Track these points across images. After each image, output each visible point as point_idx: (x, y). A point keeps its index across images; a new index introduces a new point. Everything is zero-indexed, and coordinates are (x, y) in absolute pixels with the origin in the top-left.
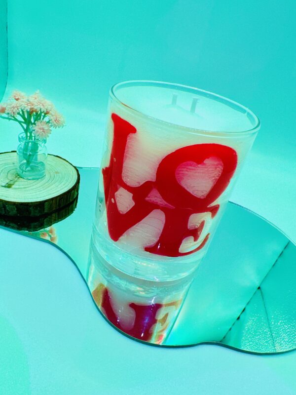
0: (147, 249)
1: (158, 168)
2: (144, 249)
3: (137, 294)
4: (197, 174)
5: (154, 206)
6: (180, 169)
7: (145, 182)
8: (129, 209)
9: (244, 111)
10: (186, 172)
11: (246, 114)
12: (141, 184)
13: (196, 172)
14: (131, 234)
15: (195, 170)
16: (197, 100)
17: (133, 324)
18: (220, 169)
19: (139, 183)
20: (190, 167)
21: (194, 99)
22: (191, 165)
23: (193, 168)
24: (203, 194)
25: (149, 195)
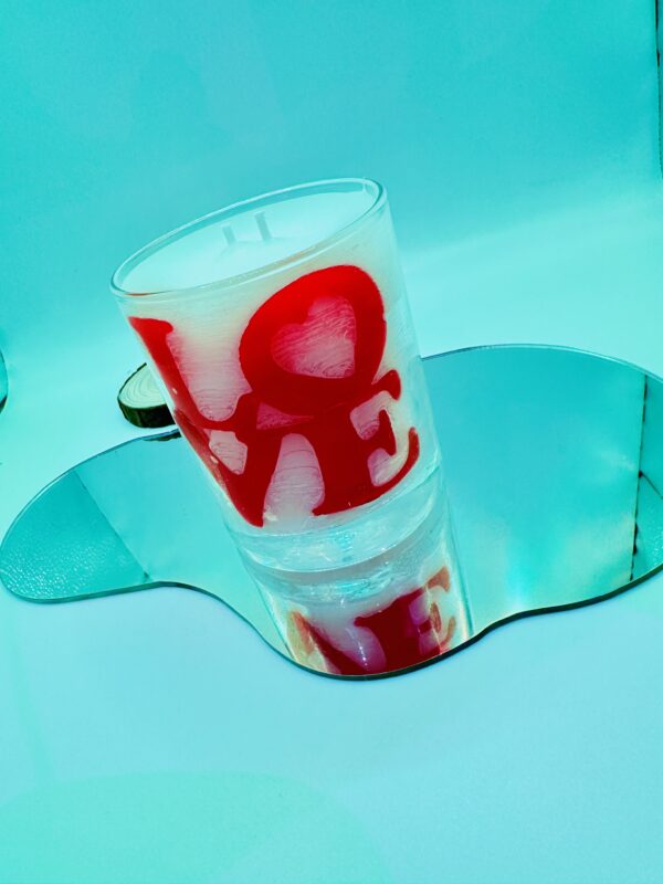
0: (318, 511)
1: (242, 366)
2: (312, 516)
3: (358, 595)
4: (311, 341)
5: (280, 433)
6: (277, 349)
7: (237, 402)
8: (245, 460)
9: (358, 187)
10: (291, 348)
11: (364, 190)
12: (235, 407)
13: (307, 339)
14: (276, 500)
15: (301, 336)
16: (262, 215)
17: (383, 654)
18: (347, 312)
19: (230, 408)
20: (292, 335)
21: (257, 217)
22: (290, 332)
23: (298, 334)
24: (345, 368)
25: (259, 418)
